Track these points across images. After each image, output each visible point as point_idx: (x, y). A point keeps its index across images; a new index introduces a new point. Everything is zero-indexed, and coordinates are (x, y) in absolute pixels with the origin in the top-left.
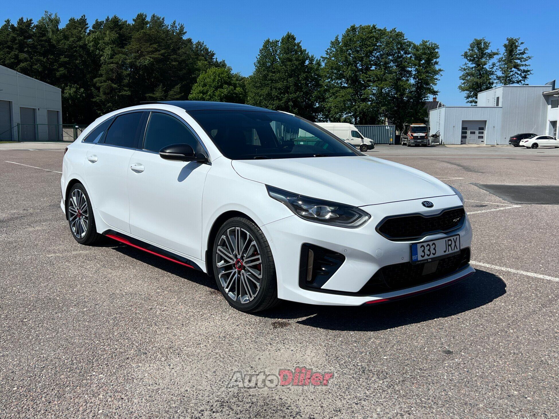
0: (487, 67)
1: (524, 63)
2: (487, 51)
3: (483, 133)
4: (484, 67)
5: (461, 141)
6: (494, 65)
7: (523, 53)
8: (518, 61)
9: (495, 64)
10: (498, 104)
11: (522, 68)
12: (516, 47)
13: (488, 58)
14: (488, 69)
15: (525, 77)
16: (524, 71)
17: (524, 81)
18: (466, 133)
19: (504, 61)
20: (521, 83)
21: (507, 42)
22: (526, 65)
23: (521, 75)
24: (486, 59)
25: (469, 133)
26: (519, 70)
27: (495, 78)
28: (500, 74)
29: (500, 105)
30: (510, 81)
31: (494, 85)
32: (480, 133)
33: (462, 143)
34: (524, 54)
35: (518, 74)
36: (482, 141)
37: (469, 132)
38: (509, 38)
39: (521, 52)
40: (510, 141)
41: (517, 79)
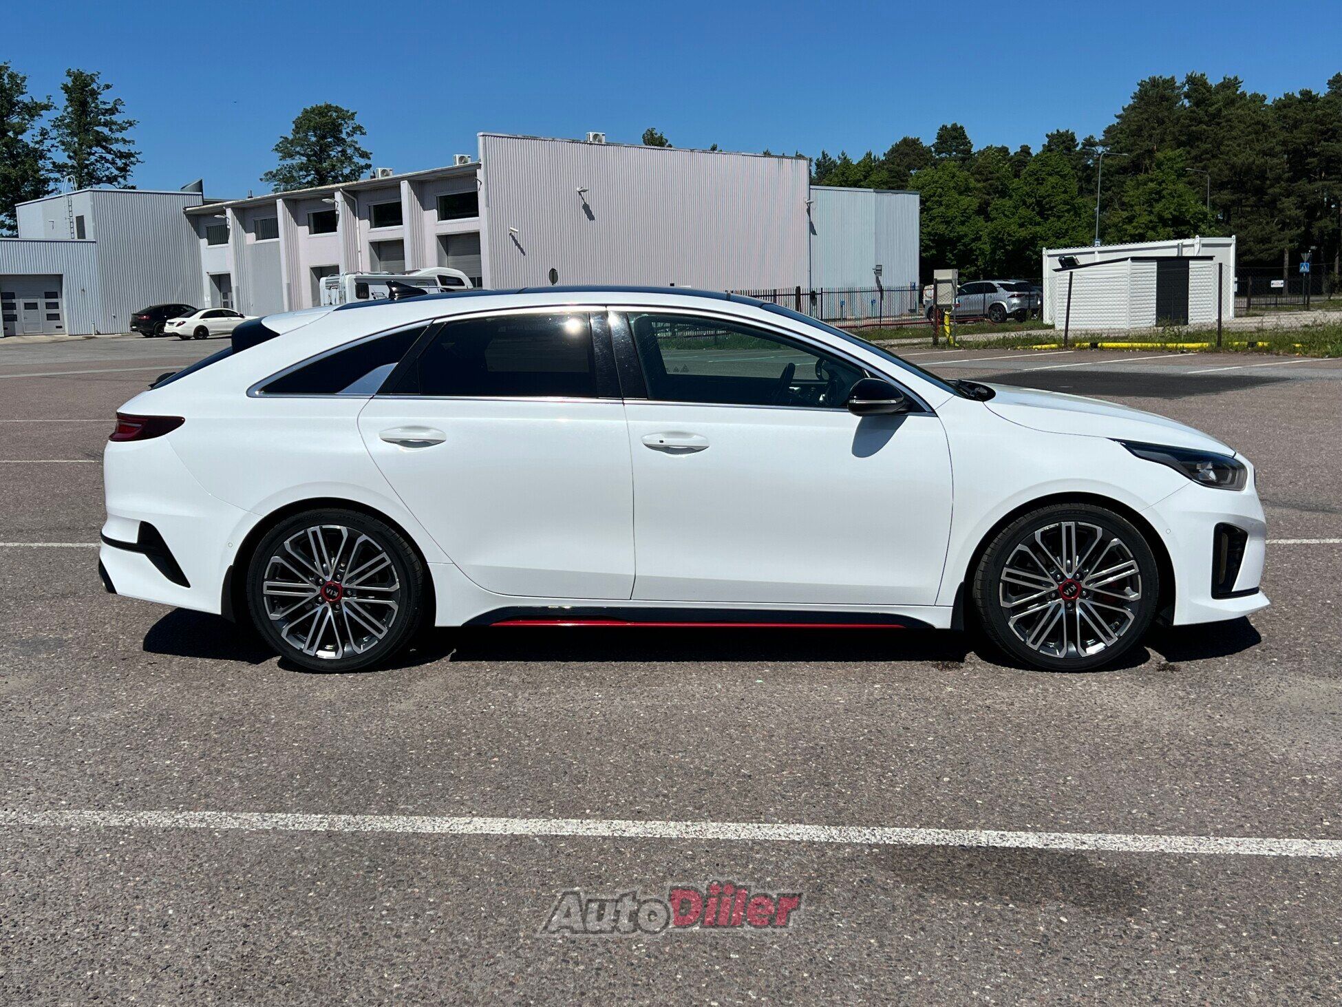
0: (26, 138)
1: (118, 135)
2: (21, 98)
3: (56, 306)
4: (20, 137)
5: (5, 329)
6: (44, 133)
7: (112, 111)
8: (106, 131)
9: (47, 133)
10: (81, 233)
11: (114, 147)
12: (94, 94)
13: (27, 117)
14: (32, 145)
15: (124, 169)
16: (122, 155)
17: (125, 179)
18: (13, 306)
19: (68, 126)
20: (119, 183)
21: (69, 82)
22: (124, 141)
23: (113, 163)
24: (23, 119)
25: (22, 306)
26: (109, 151)
27: (50, 167)
28: (61, 157)
29: (90, 235)
30: (93, 178)
31: (52, 186)
32: (49, 306)
33: (8, 333)
34: (114, 114)
35: (107, 161)
36: (57, 327)
37: (20, 302)
38: (74, 70)
39: (108, 107)
40: (133, 324)
41: (107, 173)
